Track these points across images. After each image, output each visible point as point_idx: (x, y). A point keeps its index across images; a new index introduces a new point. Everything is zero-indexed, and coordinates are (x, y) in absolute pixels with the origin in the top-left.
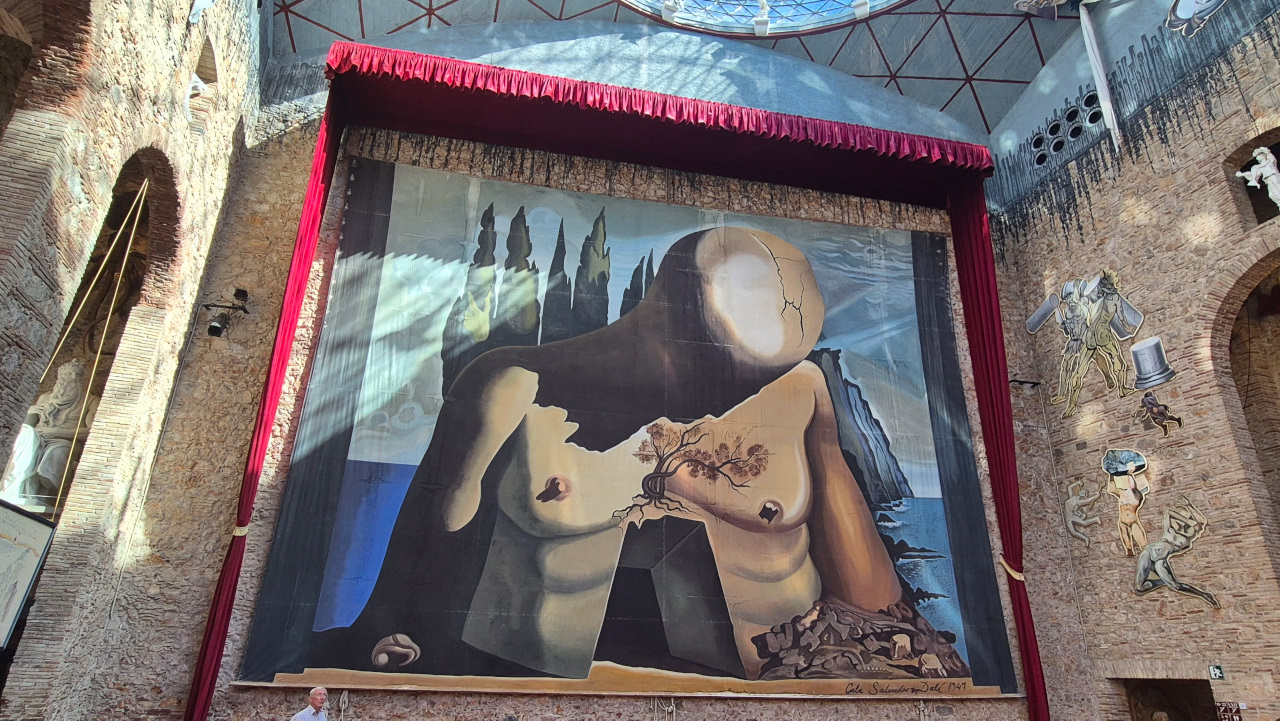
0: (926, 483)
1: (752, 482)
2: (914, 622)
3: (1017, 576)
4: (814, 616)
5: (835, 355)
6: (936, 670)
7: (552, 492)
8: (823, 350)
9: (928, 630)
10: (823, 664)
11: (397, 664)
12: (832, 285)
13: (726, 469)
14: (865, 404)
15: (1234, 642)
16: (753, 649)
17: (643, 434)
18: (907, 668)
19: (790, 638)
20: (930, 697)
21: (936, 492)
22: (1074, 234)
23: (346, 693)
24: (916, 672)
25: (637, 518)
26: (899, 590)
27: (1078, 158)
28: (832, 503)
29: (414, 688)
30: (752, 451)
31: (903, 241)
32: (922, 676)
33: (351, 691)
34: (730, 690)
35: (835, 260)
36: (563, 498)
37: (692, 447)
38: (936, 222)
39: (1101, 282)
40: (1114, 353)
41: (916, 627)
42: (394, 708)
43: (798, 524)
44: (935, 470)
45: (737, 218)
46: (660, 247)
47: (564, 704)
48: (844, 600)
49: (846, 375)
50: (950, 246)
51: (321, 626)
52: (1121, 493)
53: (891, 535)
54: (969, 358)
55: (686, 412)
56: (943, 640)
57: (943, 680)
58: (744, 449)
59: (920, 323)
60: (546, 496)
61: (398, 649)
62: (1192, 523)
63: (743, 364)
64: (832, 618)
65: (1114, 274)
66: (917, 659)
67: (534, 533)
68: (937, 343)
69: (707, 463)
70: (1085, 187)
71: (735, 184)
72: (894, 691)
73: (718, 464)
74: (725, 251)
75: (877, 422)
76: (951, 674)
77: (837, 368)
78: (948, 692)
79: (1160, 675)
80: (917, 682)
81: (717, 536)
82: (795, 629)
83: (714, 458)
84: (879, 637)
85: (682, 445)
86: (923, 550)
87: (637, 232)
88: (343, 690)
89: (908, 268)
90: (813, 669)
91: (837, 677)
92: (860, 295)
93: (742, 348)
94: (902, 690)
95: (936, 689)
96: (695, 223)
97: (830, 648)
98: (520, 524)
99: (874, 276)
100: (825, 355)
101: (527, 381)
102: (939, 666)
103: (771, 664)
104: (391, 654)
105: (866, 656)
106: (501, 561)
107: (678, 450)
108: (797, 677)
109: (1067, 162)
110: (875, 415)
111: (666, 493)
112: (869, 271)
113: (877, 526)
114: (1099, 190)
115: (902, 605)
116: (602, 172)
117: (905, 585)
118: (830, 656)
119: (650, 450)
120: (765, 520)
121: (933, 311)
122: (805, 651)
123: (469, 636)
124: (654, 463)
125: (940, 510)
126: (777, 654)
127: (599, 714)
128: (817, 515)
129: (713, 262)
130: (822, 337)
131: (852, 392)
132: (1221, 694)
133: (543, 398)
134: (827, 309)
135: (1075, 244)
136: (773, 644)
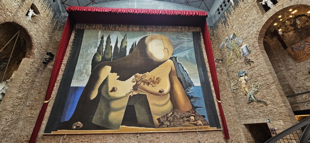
0: (197, 83)
1: (157, 85)
2: (195, 113)
3: (219, 102)
4: (171, 113)
5: (176, 58)
6: (201, 124)
7: (113, 90)
8: (173, 57)
9: (199, 115)
10: (173, 124)
11: (78, 128)
12: (174, 44)
13: (151, 83)
14: (183, 67)
15: (272, 113)
16: (157, 121)
17: (133, 77)
18: (194, 124)
19: (166, 118)
20: (199, 130)
21: (199, 84)
22: (227, 27)
23: (66, 135)
24: (196, 125)
25: (131, 94)
26: (191, 106)
27: (226, 11)
28: (175, 89)
29: (81, 133)
30: (157, 79)
31: (190, 34)
32: (197, 126)
33: (67, 135)
34: (152, 131)
35: (175, 39)
36: (116, 91)
37: (144, 79)
38: (198, 29)
39: (233, 35)
40: (237, 50)
41: (196, 115)
42: (77, 138)
43: (167, 94)
44: (199, 80)
45: (154, 33)
46: (137, 40)
47: (114, 135)
48: (178, 109)
49: (178, 61)
50: (201, 34)
51: (62, 121)
52: (242, 81)
53: (189, 95)
54: (206, 56)
55: (143, 72)
56: (202, 117)
57: (202, 126)
58: (155, 78)
59: (195, 49)
60: (111, 91)
61: (78, 125)
62: (258, 85)
63: (155, 62)
64: (175, 113)
65: (236, 33)
66: (196, 122)
67: (109, 99)
68: (199, 54)
69: (147, 82)
70: (228, 16)
71: (154, 27)
72: (191, 129)
73: (149, 82)
74: (152, 39)
75: (185, 71)
76: (204, 125)
77: (176, 60)
78: (204, 129)
79: (255, 122)
80: (196, 127)
81: (149, 97)
82: (167, 116)
83: (149, 81)
84: (187, 117)
85: (142, 79)
86: (197, 97)
87: (133, 37)
88: (65, 134)
89: (192, 39)
90: (171, 125)
91: (177, 127)
92: (181, 45)
93: (155, 58)
94: (193, 129)
95: (201, 128)
96: (145, 35)
97: (175, 120)
98: (106, 97)
99: (184, 41)
100: (173, 58)
101: (109, 68)
102: (201, 123)
103: (161, 124)
104: (76, 126)
105: (184, 122)
106: (101, 105)
107: (141, 80)
108: (167, 127)
109: (224, 12)
110: (185, 69)
111: (138, 89)
112: (183, 40)
113: (186, 93)
114: (231, 16)
115: (192, 110)
116: (126, 27)
117: (193, 105)
118: (175, 122)
119: (135, 80)
120: (160, 93)
121: (198, 47)
122: (169, 121)
123: (93, 122)
124: (135, 83)
125: (200, 88)
126: (163, 122)
127: (122, 138)
128: (172, 91)
129: (149, 42)
130: (173, 54)
131: (180, 65)
132: (270, 126)
133: (112, 71)
134: (174, 49)
135: (227, 29)
136: (162, 120)
